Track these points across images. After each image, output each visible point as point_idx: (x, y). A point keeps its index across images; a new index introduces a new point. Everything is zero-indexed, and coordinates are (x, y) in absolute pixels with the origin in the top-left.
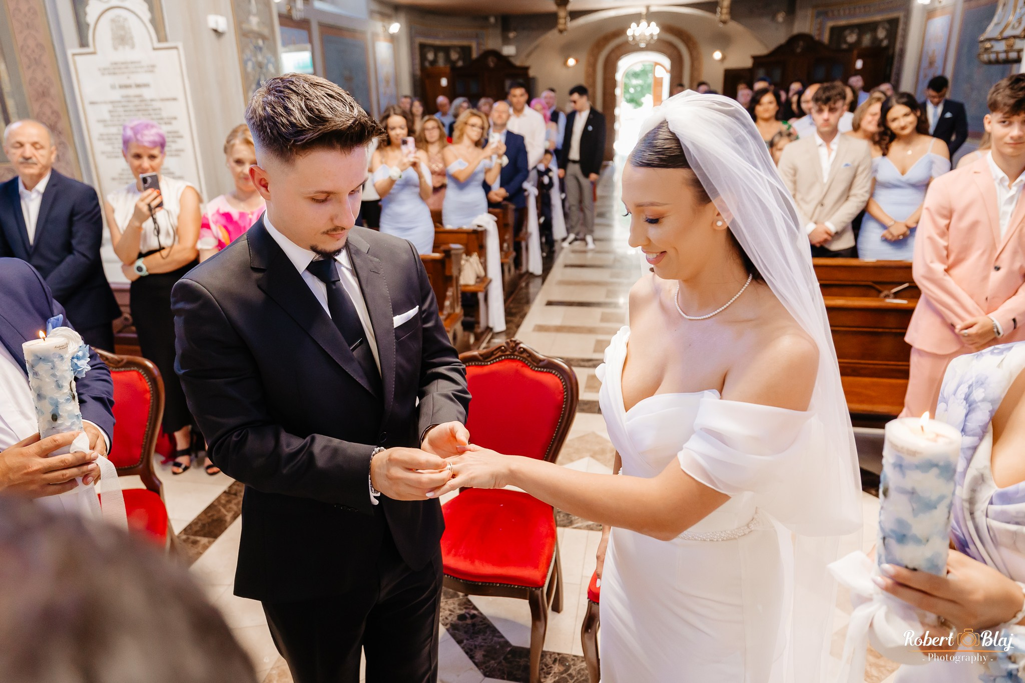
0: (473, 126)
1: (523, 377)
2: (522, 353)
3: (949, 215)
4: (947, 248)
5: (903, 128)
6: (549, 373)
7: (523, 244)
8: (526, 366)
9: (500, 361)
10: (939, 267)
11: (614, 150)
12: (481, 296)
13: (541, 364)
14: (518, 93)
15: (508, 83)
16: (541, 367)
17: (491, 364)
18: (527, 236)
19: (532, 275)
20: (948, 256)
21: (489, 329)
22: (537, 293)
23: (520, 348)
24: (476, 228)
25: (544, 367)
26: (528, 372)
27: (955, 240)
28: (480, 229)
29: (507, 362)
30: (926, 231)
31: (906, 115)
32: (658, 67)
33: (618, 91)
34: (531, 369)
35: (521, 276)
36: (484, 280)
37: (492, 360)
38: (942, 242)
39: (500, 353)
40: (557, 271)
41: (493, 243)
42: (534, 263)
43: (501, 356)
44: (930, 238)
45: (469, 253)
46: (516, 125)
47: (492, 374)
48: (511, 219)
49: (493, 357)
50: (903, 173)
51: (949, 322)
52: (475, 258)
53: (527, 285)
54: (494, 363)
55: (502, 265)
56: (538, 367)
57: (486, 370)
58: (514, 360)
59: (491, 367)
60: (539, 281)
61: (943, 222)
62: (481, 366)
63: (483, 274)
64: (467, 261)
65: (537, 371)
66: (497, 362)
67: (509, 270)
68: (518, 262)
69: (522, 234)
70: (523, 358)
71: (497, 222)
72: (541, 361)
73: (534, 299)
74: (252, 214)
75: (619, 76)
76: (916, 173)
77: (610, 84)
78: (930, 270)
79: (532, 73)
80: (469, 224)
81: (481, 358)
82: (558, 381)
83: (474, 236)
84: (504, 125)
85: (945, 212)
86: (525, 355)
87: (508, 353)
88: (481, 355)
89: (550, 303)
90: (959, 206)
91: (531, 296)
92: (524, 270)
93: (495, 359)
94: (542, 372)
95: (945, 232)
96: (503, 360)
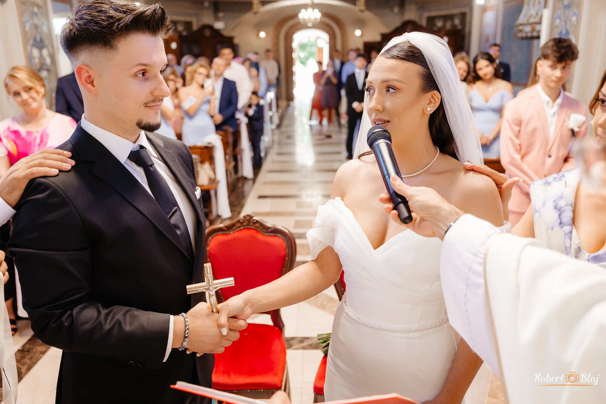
0: (201, 74)
1: (257, 240)
2: (255, 223)
3: (520, 125)
4: (520, 145)
5: (486, 75)
6: (276, 236)
7: (239, 157)
8: (258, 232)
9: (240, 231)
10: (518, 157)
11: (293, 94)
12: (212, 193)
13: (269, 230)
14: (227, 52)
15: (219, 47)
16: (269, 232)
17: (233, 233)
18: (241, 151)
19: (245, 179)
20: (521, 149)
21: (219, 216)
22: (250, 191)
23: (254, 220)
24: (206, 145)
25: (272, 232)
26: (261, 237)
27: (524, 139)
28: (210, 146)
29: (244, 230)
30: (506, 134)
31: (487, 66)
32: (319, 40)
33: (294, 55)
34: (262, 234)
35: (238, 179)
36: (213, 181)
37: (234, 230)
38: (517, 142)
39: (239, 225)
40: (263, 175)
41: (219, 155)
42: (247, 170)
43: (240, 227)
44: (511, 139)
45: (202, 162)
46: (229, 74)
47: (234, 240)
48: (230, 139)
49: (235, 228)
50: (487, 101)
51: (525, 191)
52: (207, 166)
53: (243, 186)
54: (235, 232)
55: (227, 171)
56: (267, 232)
57: (229, 237)
58: (249, 229)
59: (233, 235)
60: (250, 183)
61: (516, 129)
62: (226, 234)
63: (212, 176)
64: (202, 168)
65: (267, 236)
66: (237, 231)
67: (231, 174)
68: (236, 169)
69: (238, 150)
70: (256, 227)
71: (222, 140)
72: (269, 228)
73: (248, 195)
74: (37, 132)
75: (295, 45)
76: (494, 102)
77: (289, 50)
78: (513, 158)
79: (236, 41)
80: (201, 142)
81: (226, 229)
82: (281, 241)
83: (205, 151)
84: (221, 75)
85: (518, 122)
86: (257, 225)
87: (245, 224)
88: (226, 227)
89: (261, 197)
90: (525, 119)
91: (246, 193)
92: (240, 174)
93: (236, 229)
94: (269, 236)
95: (518, 135)
96: (241, 230)
